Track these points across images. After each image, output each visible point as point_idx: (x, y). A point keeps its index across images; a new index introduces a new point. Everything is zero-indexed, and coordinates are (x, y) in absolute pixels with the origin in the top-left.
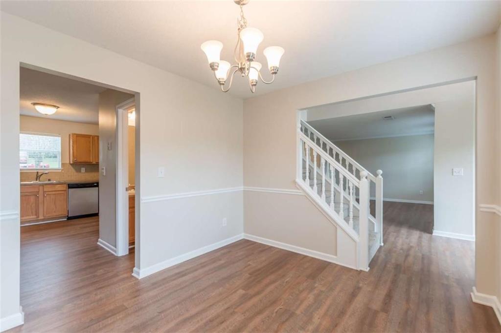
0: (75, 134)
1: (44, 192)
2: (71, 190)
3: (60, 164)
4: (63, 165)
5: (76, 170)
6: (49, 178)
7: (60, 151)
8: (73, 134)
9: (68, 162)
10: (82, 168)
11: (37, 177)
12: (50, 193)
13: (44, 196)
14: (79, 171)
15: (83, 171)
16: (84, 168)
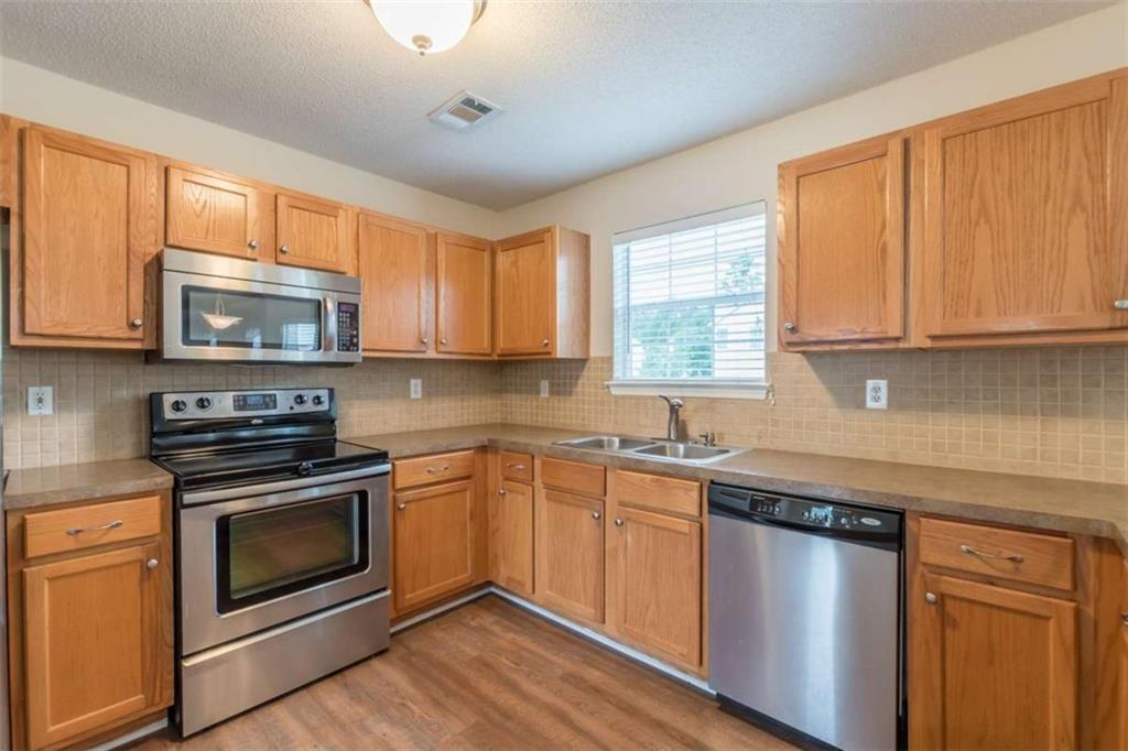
0: (790, 164)
4: (773, 360)
5: (832, 389)
8: (784, 169)
14: (851, 399)
15: (876, 399)
16: (883, 384)
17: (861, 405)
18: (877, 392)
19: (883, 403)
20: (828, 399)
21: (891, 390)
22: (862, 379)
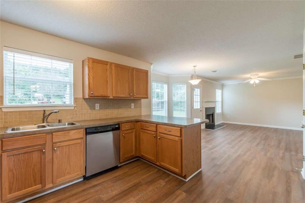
0: (91, 58)
1: (53, 143)
2: (89, 137)
3: (73, 99)
4: (76, 100)
5: (90, 106)
6: (60, 118)
7: (72, 82)
8: (89, 59)
9: (82, 97)
10: (96, 105)
11: (44, 117)
12: (62, 144)
13: (53, 149)
14: (93, 108)
15: (97, 108)
16: (98, 105)
17: (95, 109)
18: (97, 106)
19: (98, 109)
20: (89, 108)
21: (100, 106)
22: (95, 104)
